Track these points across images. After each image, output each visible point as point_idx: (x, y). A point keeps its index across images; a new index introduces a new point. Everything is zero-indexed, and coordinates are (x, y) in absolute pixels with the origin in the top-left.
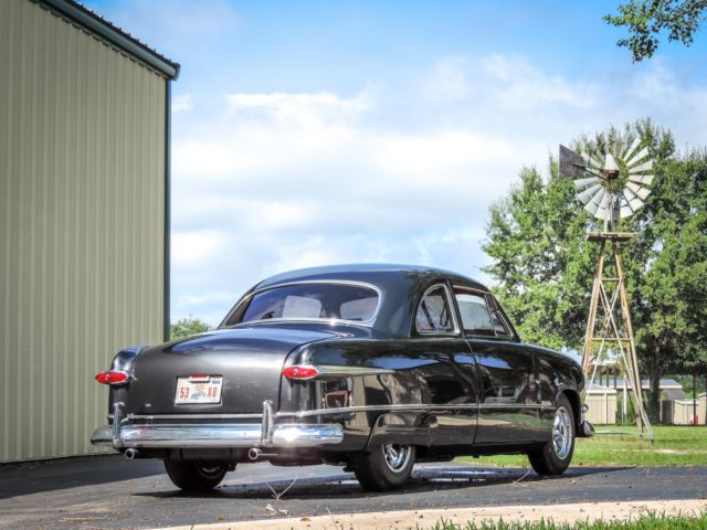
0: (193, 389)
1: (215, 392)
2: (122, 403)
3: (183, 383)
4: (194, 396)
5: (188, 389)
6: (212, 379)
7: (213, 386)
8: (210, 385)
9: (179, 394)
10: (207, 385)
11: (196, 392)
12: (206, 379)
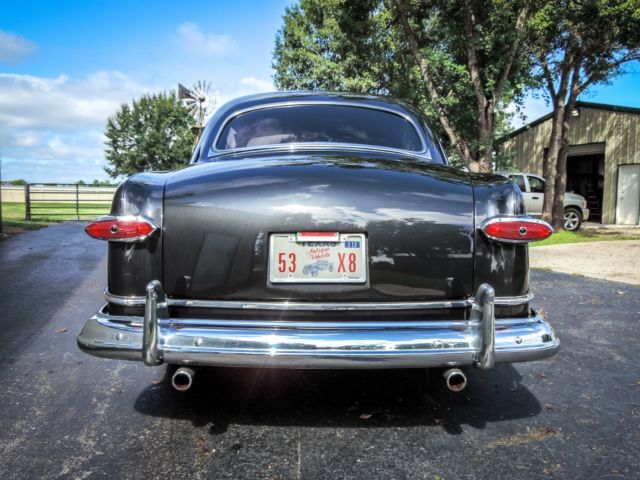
0: (304, 256)
1: (353, 262)
2: (156, 282)
3: (278, 245)
4: (308, 269)
5: (292, 255)
6: (344, 237)
7: (349, 251)
8: (341, 249)
9: (274, 264)
10: (333, 250)
11: (313, 262)
12: (334, 238)
